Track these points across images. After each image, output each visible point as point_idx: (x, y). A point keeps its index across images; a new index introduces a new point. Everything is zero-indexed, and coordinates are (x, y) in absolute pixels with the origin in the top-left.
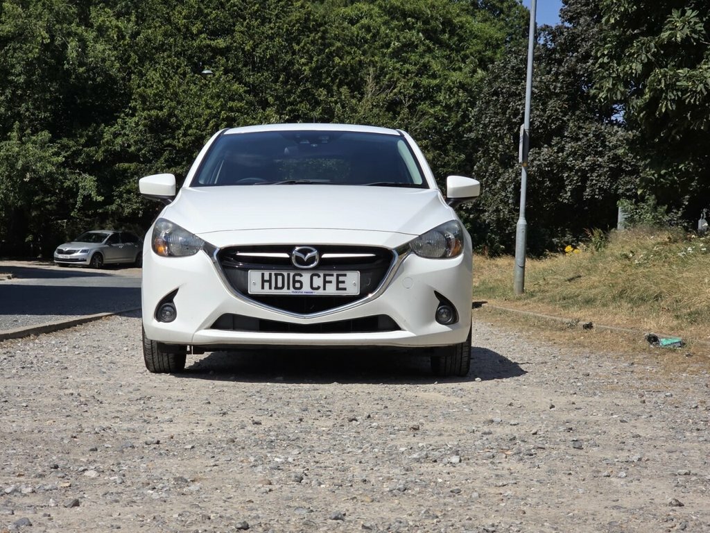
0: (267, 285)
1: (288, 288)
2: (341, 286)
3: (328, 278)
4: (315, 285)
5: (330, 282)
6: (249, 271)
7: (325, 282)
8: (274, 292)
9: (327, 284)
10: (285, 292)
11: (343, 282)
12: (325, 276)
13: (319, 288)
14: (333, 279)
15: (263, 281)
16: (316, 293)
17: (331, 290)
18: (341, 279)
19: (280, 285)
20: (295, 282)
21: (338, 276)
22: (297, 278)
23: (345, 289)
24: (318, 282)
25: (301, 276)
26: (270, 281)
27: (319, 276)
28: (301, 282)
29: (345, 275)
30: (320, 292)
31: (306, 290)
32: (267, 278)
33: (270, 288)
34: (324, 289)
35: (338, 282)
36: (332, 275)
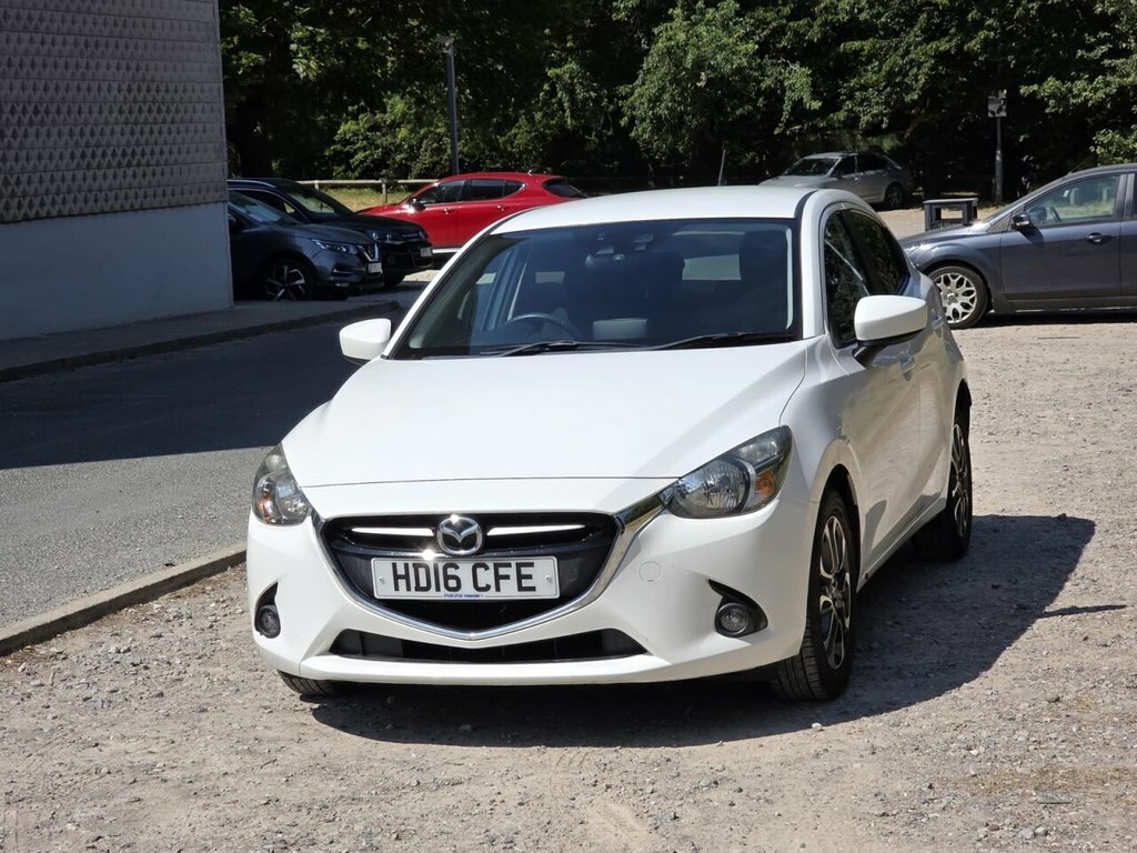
0: (402, 583)
1: (438, 589)
2: (525, 583)
3: (502, 571)
4: (481, 584)
5: (507, 577)
6: (372, 560)
7: (498, 578)
8: (414, 595)
9: (501, 581)
10: (432, 595)
11: (529, 577)
12: (496, 566)
13: (487, 588)
14: (512, 572)
15: (396, 577)
16: (484, 596)
17: (509, 591)
18: (525, 571)
19: (423, 583)
20: (447, 578)
21: (519, 566)
22: (451, 571)
23: (533, 589)
24: (486, 577)
25: (457, 567)
26: (406, 577)
27: (487, 568)
28: (457, 578)
29: (531, 565)
30: (491, 595)
31: (467, 592)
32: (401, 571)
33: (409, 589)
34: (498, 589)
35: (520, 577)
36: (509, 565)
